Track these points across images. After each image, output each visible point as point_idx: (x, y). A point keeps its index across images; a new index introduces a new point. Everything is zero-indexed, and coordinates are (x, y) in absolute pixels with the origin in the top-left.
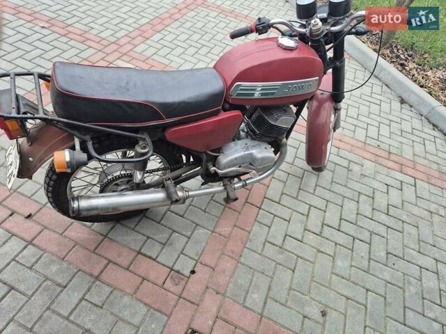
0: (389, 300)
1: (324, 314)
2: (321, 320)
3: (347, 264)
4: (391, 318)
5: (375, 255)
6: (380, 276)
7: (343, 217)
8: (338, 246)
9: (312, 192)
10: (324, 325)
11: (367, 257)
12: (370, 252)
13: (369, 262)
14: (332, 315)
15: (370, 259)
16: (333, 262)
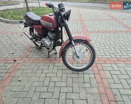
0: (24, 99)
1: (19, 81)
2: (18, 80)
3: (37, 85)
4: (18, 100)
5: (42, 94)
6: (34, 96)
7: (56, 82)
8: (43, 82)
9: (63, 72)
10: (16, 81)
11: (41, 91)
12: (43, 92)
13: (39, 92)
14: (19, 83)
15: (41, 92)
16: (37, 81)
